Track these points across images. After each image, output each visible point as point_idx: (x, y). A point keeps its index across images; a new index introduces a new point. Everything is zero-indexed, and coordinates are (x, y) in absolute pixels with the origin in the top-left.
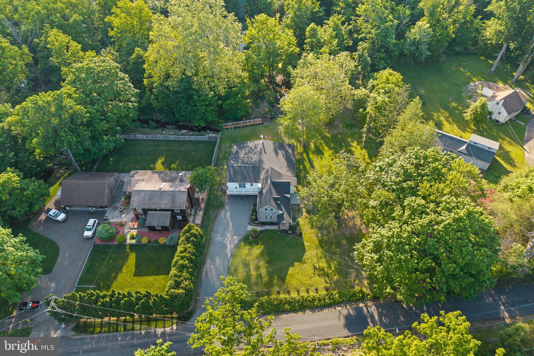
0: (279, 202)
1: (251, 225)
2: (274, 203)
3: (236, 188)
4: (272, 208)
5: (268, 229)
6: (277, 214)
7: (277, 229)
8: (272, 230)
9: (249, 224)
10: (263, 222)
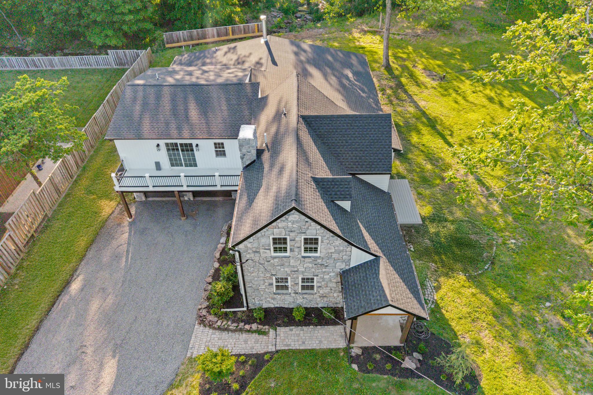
0: (346, 205)
1: (211, 326)
2: (321, 204)
3: (158, 166)
4: (314, 231)
5: (296, 345)
6: (341, 266)
7: (342, 344)
8: (312, 352)
9: (202, 321)
10: (268, 312)
